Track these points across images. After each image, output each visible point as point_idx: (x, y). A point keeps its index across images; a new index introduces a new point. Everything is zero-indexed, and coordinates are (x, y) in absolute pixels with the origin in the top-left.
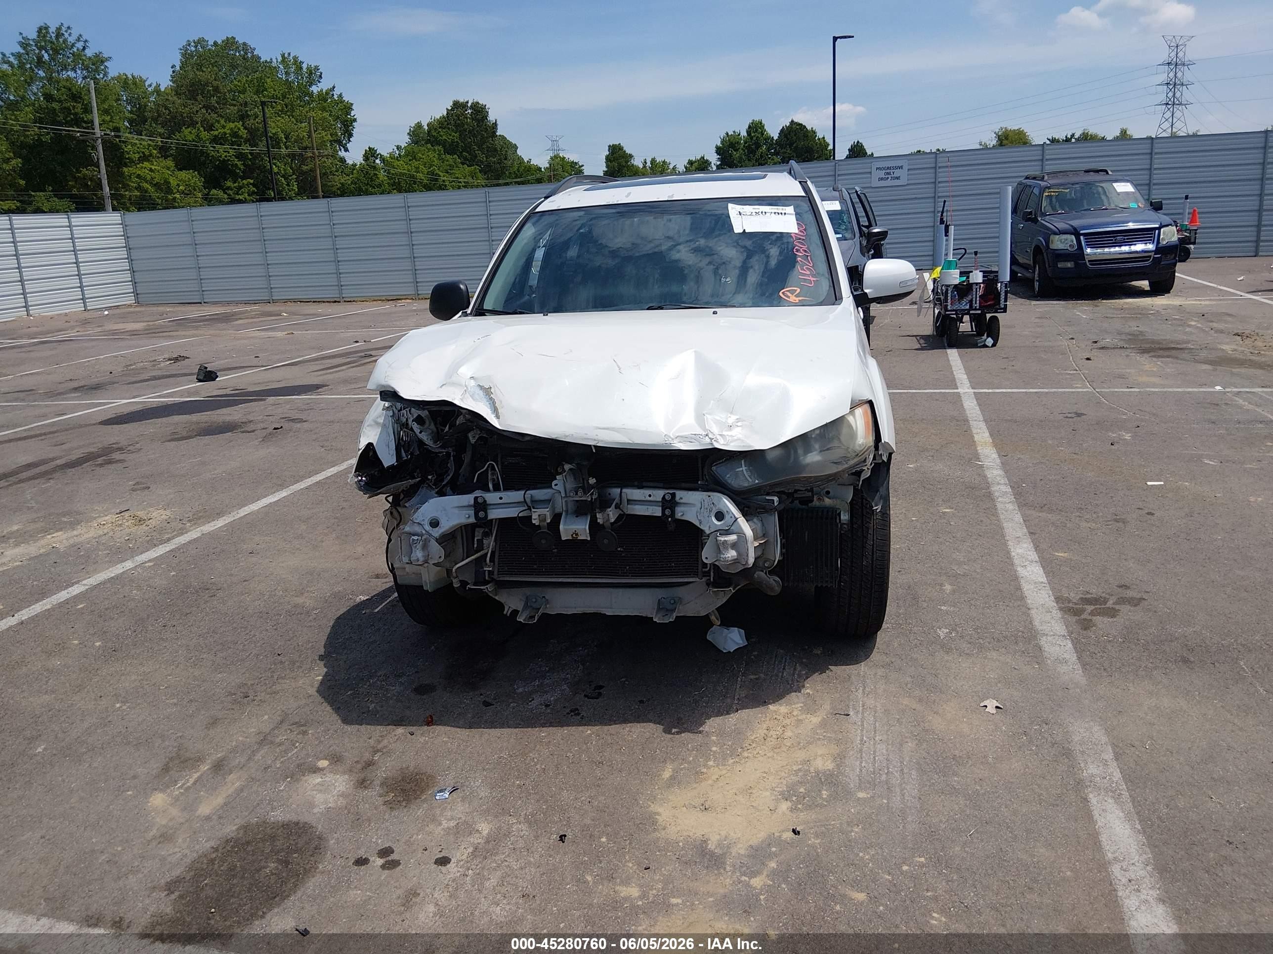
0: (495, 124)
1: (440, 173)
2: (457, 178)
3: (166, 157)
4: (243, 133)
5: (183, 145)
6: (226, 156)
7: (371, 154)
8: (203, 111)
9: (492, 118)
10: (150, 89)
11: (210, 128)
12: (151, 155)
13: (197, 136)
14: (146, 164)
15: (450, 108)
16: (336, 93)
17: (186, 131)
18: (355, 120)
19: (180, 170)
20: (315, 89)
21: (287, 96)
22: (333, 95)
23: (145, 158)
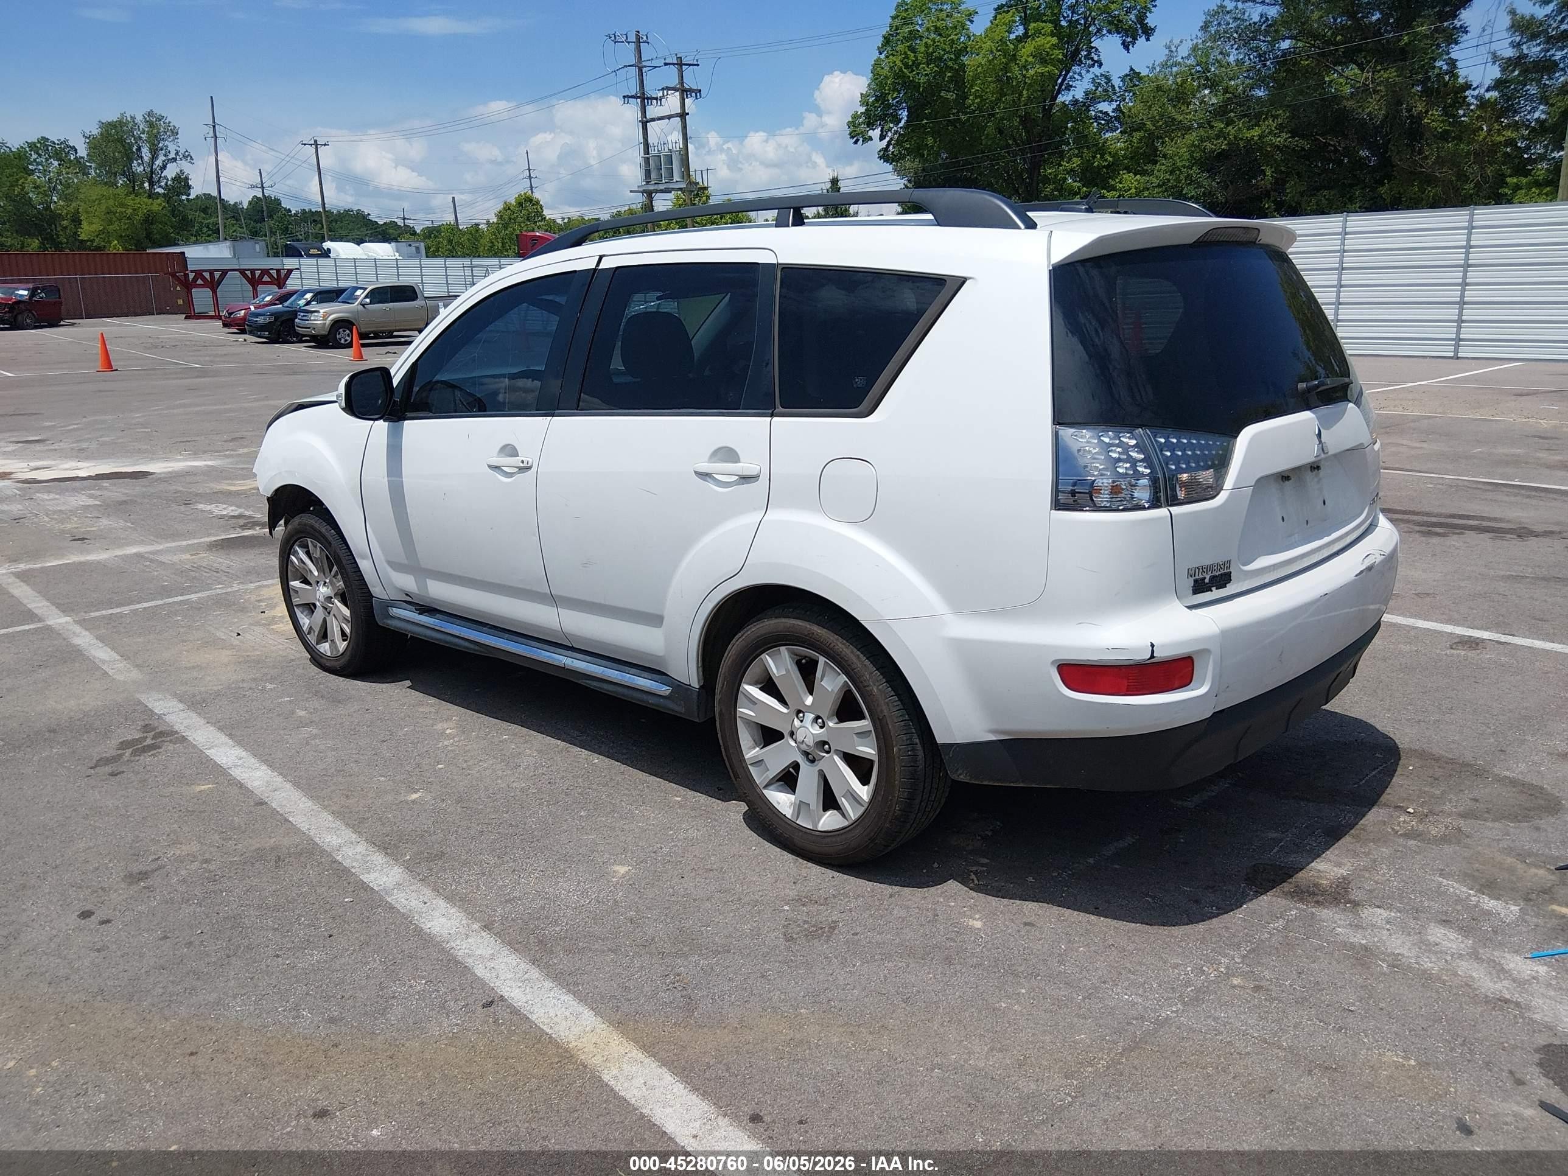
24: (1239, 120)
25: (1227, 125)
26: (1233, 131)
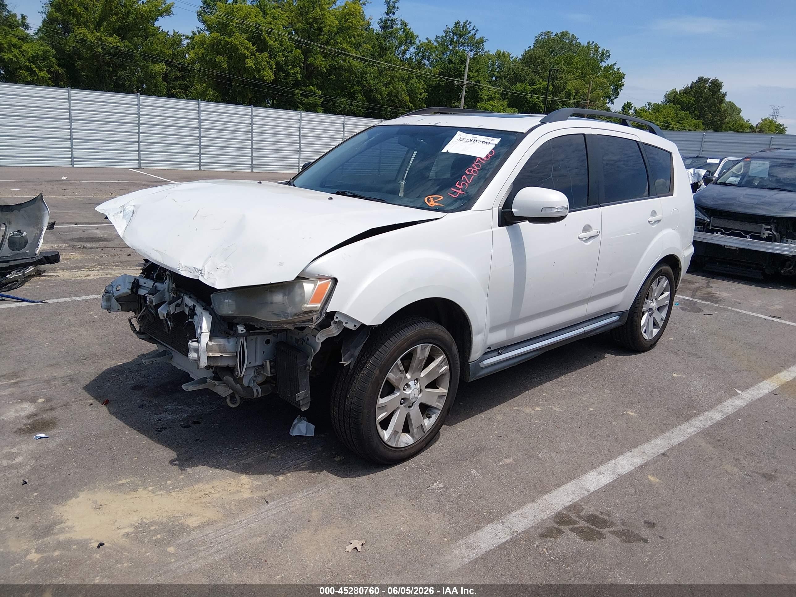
0: (725, 95)
1: (672, 122)
2: (684, 127)
3: (505, 99)
4: (551, 88)
5: (515, 93)
6: (536, 101)
7: (628, 106)
8: (533, 74)
9: (723, 90)
10: (511, 60)
11: (532, 83)
12: (495, 97)
13: (524, 88)
14: (491, 102)
15: (695, 81)
16: (616, 67)
17: (518, 85)
18: (623, 85)
19: (509, 107)
20: (603, 64)
21: (584, 68)
22: (614, 68)
23: (491, 99)
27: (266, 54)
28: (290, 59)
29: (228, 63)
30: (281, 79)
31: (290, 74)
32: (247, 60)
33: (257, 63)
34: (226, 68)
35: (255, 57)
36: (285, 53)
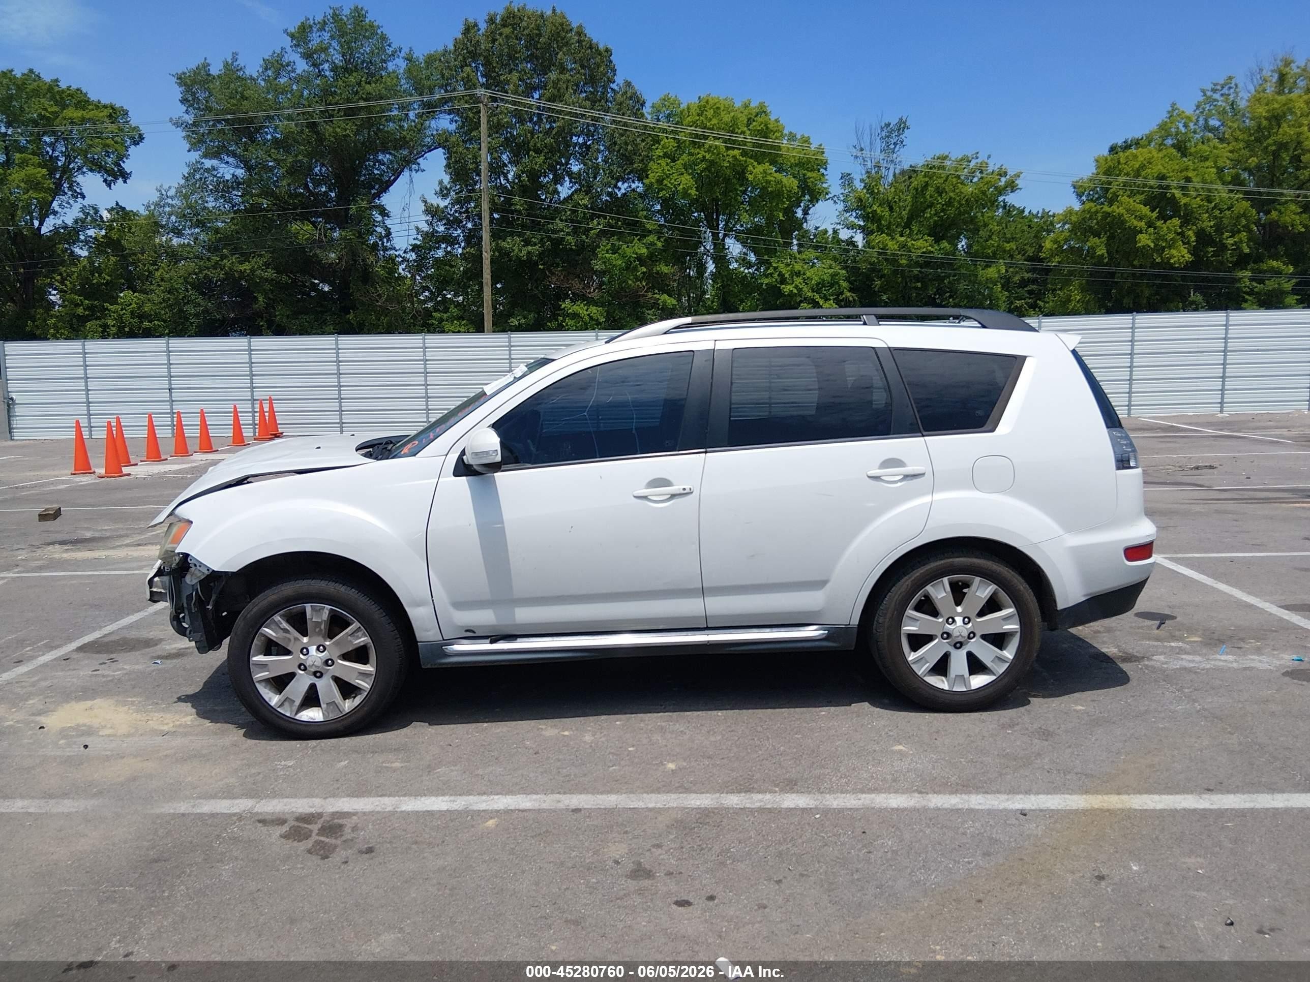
24: (232, 255)
25: (222, 259)
26: (228, 264)
27: (1176, 221)
28: (1226, 221)
29: (1108, 245)
30: (1208, 257)
31: (1227, 246)
32: (1140, 236)
33: (1159, 238)
34: (1103, 255)
35: (1155, 229)
36: (1217, 212)
